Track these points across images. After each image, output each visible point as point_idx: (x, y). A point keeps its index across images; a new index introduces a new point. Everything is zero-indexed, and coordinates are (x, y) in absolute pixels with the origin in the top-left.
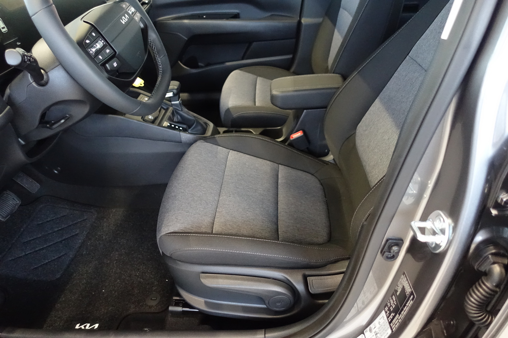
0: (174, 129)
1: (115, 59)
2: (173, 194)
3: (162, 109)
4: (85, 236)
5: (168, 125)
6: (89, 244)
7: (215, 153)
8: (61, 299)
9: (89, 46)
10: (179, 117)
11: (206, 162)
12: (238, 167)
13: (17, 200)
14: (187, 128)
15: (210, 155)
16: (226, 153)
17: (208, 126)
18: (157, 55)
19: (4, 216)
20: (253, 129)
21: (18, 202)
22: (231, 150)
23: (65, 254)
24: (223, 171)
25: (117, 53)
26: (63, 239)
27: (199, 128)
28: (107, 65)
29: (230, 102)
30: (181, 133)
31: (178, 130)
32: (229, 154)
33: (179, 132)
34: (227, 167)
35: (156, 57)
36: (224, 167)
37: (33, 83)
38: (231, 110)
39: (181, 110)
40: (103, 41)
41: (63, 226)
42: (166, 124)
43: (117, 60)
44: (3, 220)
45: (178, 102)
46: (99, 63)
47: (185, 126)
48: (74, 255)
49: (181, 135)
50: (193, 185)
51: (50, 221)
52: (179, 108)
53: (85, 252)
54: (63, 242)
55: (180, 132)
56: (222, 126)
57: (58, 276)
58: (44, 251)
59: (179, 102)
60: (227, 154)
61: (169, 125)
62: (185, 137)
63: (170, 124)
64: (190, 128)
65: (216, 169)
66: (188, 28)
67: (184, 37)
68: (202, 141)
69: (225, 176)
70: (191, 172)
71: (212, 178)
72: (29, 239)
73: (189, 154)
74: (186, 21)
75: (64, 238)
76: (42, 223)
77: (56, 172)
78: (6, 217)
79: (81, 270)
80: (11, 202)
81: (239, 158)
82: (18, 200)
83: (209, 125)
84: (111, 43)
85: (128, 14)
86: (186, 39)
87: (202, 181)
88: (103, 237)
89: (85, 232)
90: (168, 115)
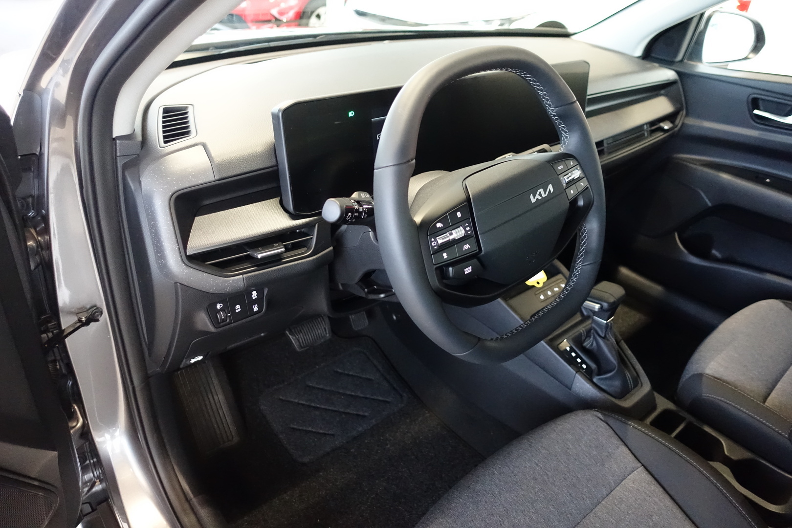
0: (571, 361)
1: (475, 261)
2: (478, 487)
3: (578, 314)
4: (371, 425)
5: (566, 350)
6: (366, 441)
7: (607, 454)
8: (285, 495)
9: (436, 234)
10: (595, 344)
11: (577, 463)
12: (630, 512)
13: (327, 332)
14: (596, 371)
15: (595, 453)
16: (626, 468)
17: (640, 385)
18: (582, 256)
19: (302, 345)
20: (730, 442)
21: (328, 335)
22: (643, 465)
23: (333, 435)
24: (595, 501)
25: (483, 253)
26: (346, 411)
27: (617, 383)
28: (451, 269)
29: (712, 363)
30: (577, 375)
31: (578, 368)
32: (633, 472)
33: (575, 372)
34: (610, 497)
35: (579, 259)
36: (605, 493)
37: (370, 233)
38: (704, 379)
39: (603, 336)
40: (468, 229)
41: (359, 394)
42: (565, 345)
43: (478, 263)
44: (297, 348)
45: (605, 322)
46: (435, 265)
47: (593, 366)
48: (341, 444)
49: (576, 378)
50: (522, 493)
51: (352, 375)
52: (602, 332)
53: (353, 450)
54: (344, 416)
55: (577, 372)
56: (671, 397)
57: (306, 460)
58: (317, 413)
59: (607, 323)
60: (629, 469)
61: (568, 349)
62: (582, 386)
63: (571, 348)
64: (599, 375)
65: (585, 490)
66: (723, 188)
67: (707, 200)
68: (600, 415)
69: (591, 515)
70: (537, 465)
71: (564, 504)
72: (315, 385)
73: (560, 427)
74: (725, 177)
75: (348, 411)
76: (341, 373)
77: (395, 317)
78: (302, 348)
79: (331, 473)
80: (319, 331)
81: (648, 495)
82: (329, 333)
83: (642, 385)
84: (482, 234)
85: (557, 184)
86: (709, 204)
87: (542, 495)
88: (387, 445)
89: (374, 421)
90: (579, 331)
